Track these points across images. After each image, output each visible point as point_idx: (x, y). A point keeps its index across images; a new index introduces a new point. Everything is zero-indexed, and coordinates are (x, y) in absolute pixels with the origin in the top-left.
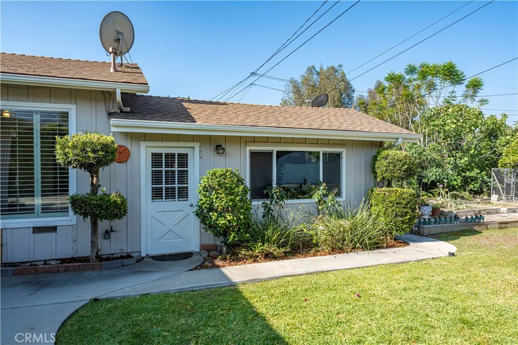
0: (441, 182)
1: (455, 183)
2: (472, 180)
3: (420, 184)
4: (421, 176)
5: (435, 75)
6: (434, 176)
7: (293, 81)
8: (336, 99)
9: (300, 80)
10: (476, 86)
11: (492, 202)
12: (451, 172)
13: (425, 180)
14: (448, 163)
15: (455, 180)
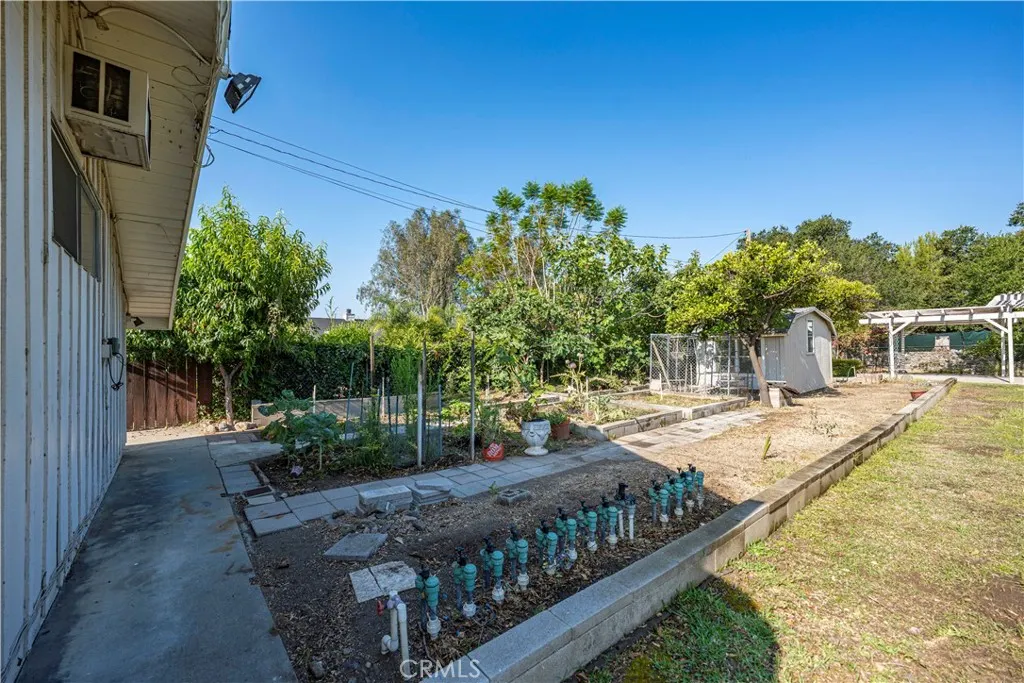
0: (573, 358)
1: (595, 360)
2: (617, 356)
3: (537, 363)
4: (540, 349)
5: (565, 201)
6: (561, 348)
7: (394, 226)
8: (451, 252)
9: (403, 226)
10: (617, 219)
11: (652, 392)
12: (587, 340)
13: (547, 356)
14: (584, 326)
15: (595, 354)
